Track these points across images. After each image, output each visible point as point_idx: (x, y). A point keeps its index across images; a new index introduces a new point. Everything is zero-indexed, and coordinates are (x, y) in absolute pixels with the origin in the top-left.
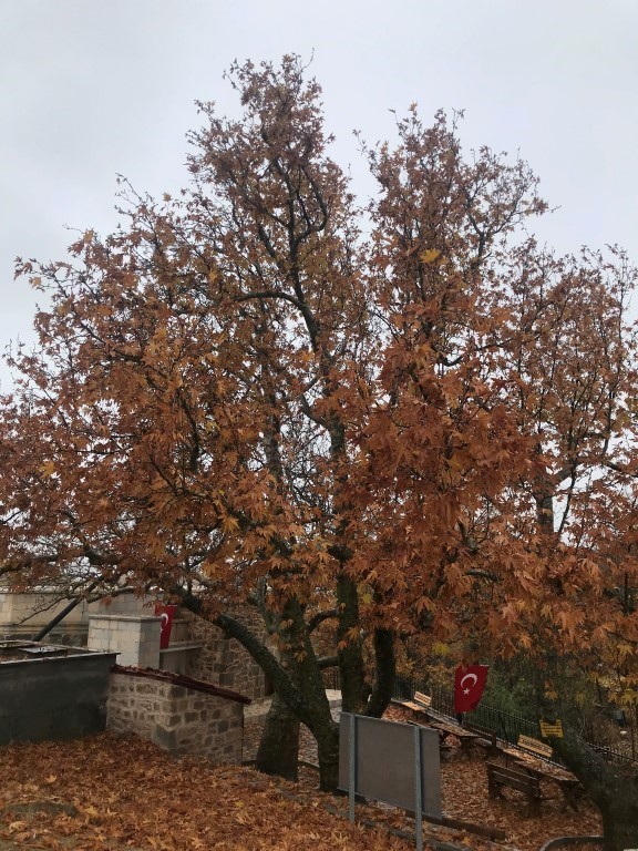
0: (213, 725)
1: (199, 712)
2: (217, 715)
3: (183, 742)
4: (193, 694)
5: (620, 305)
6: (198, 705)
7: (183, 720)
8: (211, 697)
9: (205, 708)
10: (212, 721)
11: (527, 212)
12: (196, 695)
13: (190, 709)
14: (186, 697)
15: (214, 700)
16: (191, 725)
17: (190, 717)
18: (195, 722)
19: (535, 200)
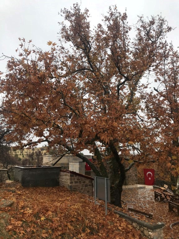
0: (83, 185)
1: (79, 181)
2: (84, 182)
3: (74, 188)
4: (77, 176)
6: (78, 179)
7: (74, 183)
8: (82, 178)
9: (80, 180)
10: (83, 184)
12: (77, 177)
13: (76, 180)
14: (75, 177)
15: (83, 178)
16: (76, 184)
17: (76, 182)
18: (77, 184)
19: (168, 27)
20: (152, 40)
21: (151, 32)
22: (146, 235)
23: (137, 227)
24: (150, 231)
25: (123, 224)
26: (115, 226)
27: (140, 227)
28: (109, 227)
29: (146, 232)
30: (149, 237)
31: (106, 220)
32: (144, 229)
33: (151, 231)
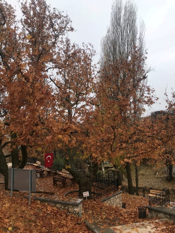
5: (91, 60)
11: (69, 30)
19: (71, 27)
20: (56, 34)
21: (55, 25)
22: (71, 211)
23: (61, 208)
24: (75, 208)
25: (49, 208)
26: (44, 212)
27: (65, 207)
28: (41, 215)
29: (70, 210)
30: (74, 212)
31: (33, 209)
32: (69, 207)
33: (77, 207)
